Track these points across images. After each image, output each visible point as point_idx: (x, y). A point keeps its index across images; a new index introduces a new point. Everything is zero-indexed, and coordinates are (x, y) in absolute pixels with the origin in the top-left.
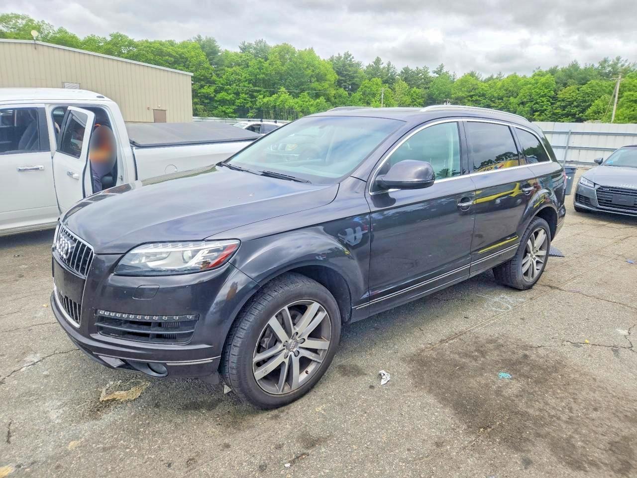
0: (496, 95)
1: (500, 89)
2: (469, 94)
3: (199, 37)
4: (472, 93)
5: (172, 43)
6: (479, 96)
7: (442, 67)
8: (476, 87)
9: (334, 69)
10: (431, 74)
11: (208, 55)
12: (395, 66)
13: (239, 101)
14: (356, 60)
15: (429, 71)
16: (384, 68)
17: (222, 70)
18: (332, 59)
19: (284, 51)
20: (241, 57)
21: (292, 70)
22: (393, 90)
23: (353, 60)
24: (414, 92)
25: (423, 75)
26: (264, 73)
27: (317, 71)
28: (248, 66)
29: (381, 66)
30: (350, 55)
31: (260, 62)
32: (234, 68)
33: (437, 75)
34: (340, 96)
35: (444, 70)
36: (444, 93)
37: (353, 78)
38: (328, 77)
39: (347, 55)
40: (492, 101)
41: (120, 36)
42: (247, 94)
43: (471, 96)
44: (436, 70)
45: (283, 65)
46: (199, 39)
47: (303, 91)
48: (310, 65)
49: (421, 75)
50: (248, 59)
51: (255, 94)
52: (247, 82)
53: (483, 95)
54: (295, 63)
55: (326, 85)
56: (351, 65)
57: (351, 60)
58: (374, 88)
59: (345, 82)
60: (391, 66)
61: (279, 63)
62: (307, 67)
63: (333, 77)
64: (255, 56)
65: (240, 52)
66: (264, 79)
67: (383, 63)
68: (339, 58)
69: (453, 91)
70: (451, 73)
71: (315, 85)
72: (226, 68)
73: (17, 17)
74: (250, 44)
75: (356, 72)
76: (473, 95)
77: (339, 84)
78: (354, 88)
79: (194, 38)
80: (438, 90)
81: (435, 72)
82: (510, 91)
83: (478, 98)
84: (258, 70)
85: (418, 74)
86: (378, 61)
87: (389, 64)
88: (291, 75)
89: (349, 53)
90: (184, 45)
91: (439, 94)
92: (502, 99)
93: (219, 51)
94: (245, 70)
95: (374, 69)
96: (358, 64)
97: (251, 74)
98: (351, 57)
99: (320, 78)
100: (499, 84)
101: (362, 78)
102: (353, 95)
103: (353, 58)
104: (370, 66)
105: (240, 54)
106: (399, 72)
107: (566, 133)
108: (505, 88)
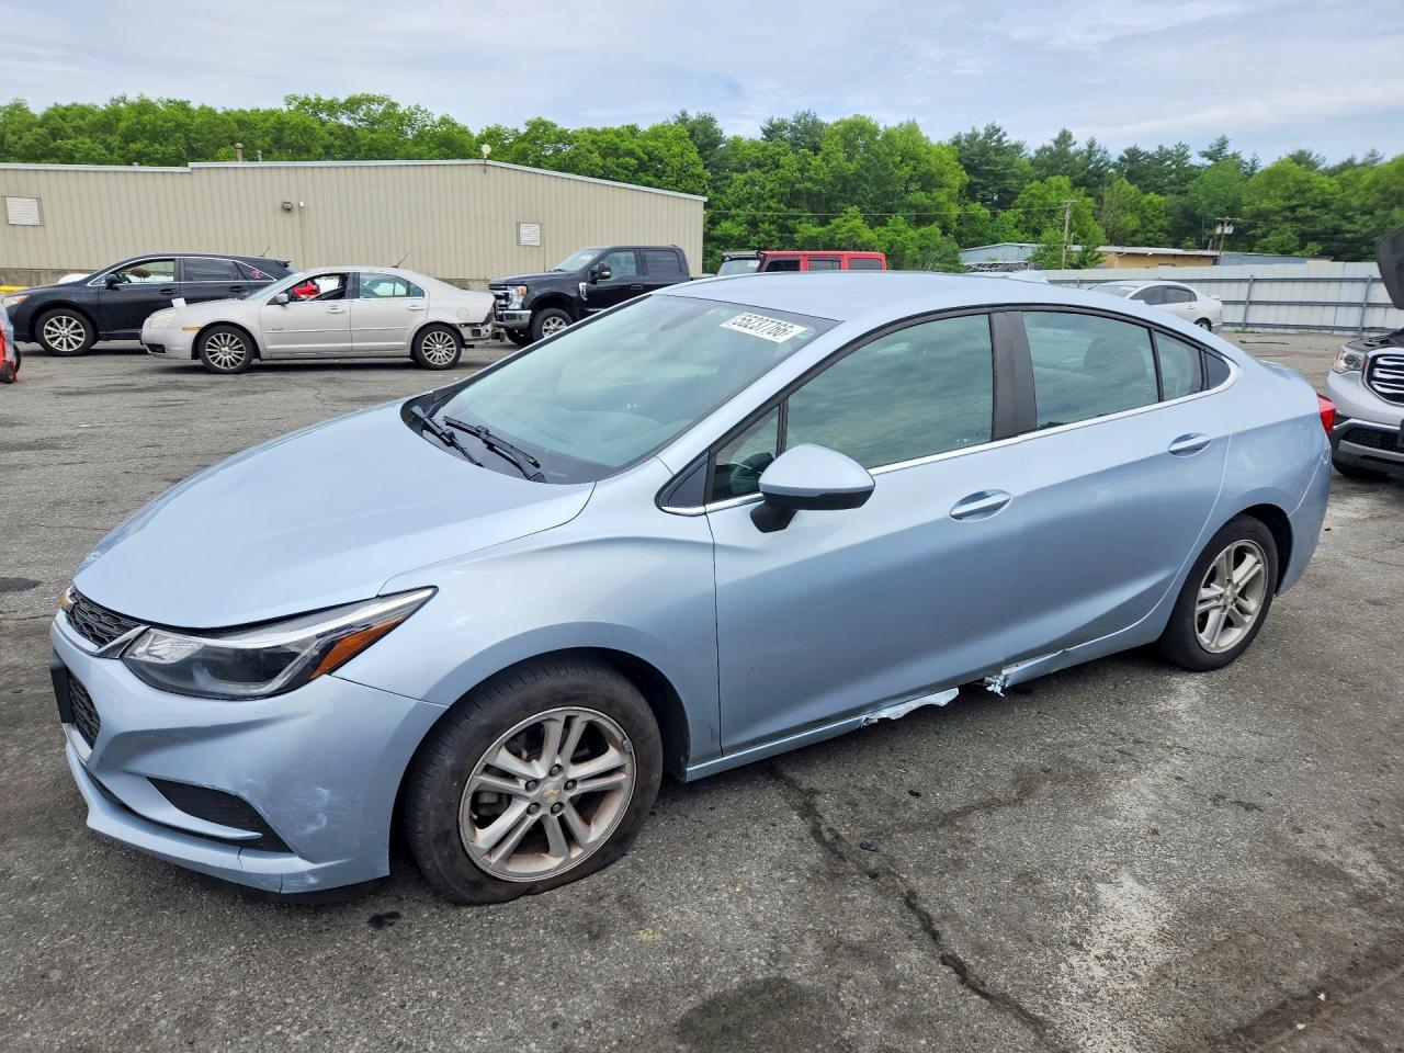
0: (1355, 202)
1: (1368, 189)
2: (1288, 203)
3: (684, 114)
4: (1294, 202)
5: (633, 131)
6: (1314, 208)
7: (1223, 143)
8: (1306, 186)
9: (959, 160)
10: (1195, 160)
11: (702, 149)
12: (1108, 148)
13: (756, 238)
14: (1011, 139)
15: (1189, 153)
16: (1079, 153)
17: (727, 178)
18: (957, 142)
19: (856, 133)
20: (765, 149)
21: (868, 170)
22: (1099, 199)
23: (1004, 139)
24: (1150, 203)
25: (1174, 163)
26: (810, 179)
27: (923, 168)
28: (778, 166)
29: (1072, 149)
30: (999, 130)
31: (805, 156)
32: (750, 173)
33: (1210, 163)
34: (972, 218)
35: (1229, 151)
36: (1223, 202)
37: (1003, 177)
38: (948, 178)
39: (993, 131)
40: (1345, 218)
41: (544, 124)
42: (773, 223)
43: (1293, 209)
44: (1207, 149)
45: (850, 158)
46: (683, 120)
47: (890, 211)
48: (909, 156)
49: (1168, 163)
50: (778, 153)
51: (790, 223)
52: (775, 200)
53: (1324, 205)
54: (877, 155)
55: (941, 196)
56: (1000, 150)
57: (999, 140)
58: (1052, 198)
59: (984, 188)
60: (1095, 148)
61: (841, 155)
62: (902, 162)
63: (958, 178)
64: (793, 145)
65: (762, 139)
66: (809, 192)
67: (1075, 143)
68: (974, 136)
69: (1245, 199)
70: (1246, 157)
71: (919, 197)
72: (735, 175)
73: (370, 100)
74: (783, 122)
75: (1009, 165)
76: (1296, 206)
77: (970, 192)
78: (1006, 200)
79: (673, 117)
80: (1207, 197)
81: (1205, 154)
82: (1393, 193)
83: (1310, 213)
84: (798, 174)
85: (1161, 162)
86: (1065, 138)
87: (1091, 145)
88: (866, 181)
89: (997, 125)
90: (656, 134)
91: (1212, 205)
92: (1372, 214)
93: (720, 140)
94: (772, 176)
95: (1053, 155)
96: (1018, 148)
97: (784, 182)
98: (1001, 133)
99: (929, 182)
100: (1368, 177)
101: (1024, 178)
102: (1002, 214)
103: (1005, 135)
104: (1044, 149)
105: (765, 143)
106: (1114, 159)
107: (1364, 280)
108: (1380, 186)
